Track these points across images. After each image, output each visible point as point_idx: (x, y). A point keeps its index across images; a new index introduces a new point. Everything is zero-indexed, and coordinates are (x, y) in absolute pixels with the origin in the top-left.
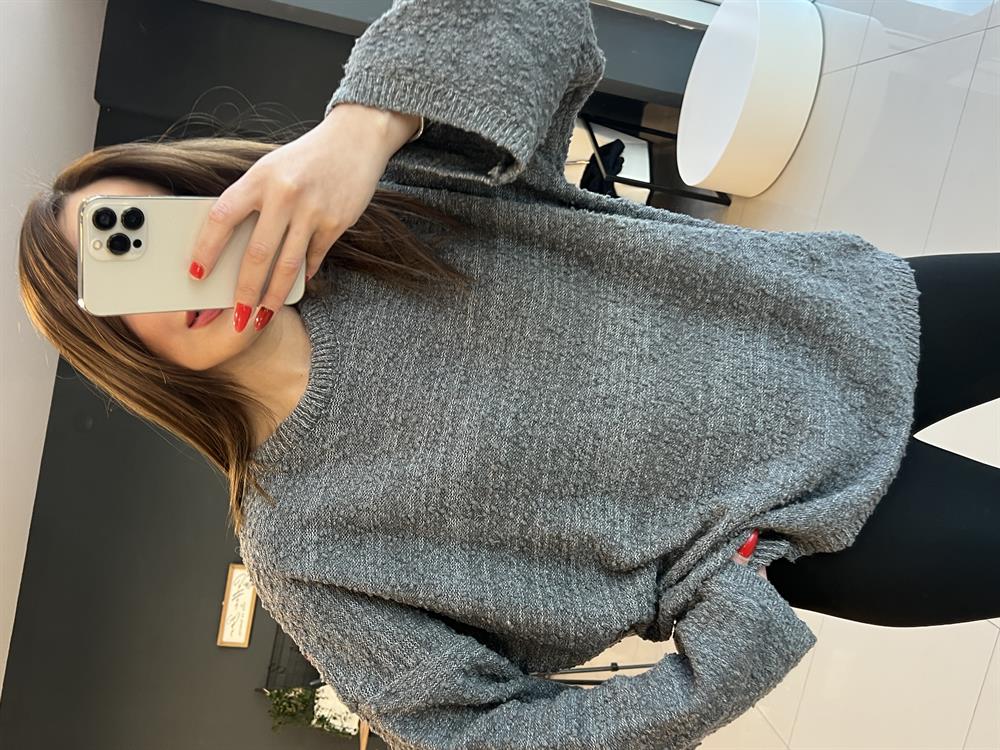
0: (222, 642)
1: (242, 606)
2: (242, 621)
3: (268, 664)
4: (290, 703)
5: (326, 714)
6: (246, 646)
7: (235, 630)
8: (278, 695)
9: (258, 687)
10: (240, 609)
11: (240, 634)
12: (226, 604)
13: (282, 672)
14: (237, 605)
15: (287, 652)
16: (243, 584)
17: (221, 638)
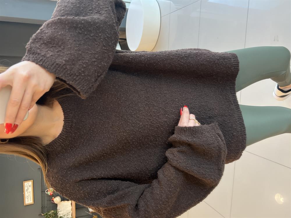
0: (26, 204)
2: (30, 197)
3: (41, 207)
4: (50, 215)
5: (61, 215)
6: (33, 203)
7: (29, 198)
8: (46, 214)
9: (39, 214)
10: (29, 193)
11: (31, 200)
12: (25, 193)
13: (46, 208)
14: (28, 192)
15: (46, 202)
16: (28, 186)
17: (25, 203)
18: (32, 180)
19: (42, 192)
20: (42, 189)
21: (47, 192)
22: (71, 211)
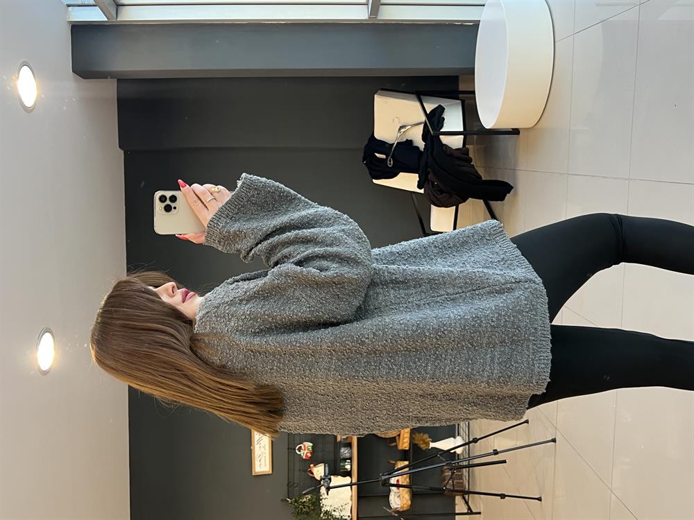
0: (255, 473)
1: (263, 447)
2: (265, 457)
3: (287, 483)
5: (328, 508)
6: (271, 472)
7: (262, 461)
8: (296, 501)
9: (282, 498)
10: (262, 449)
11: (266, 466)
12: (254, 447)
13: (297, 487)
14: (261, 447)
15: (297, 473)
17: (254, 470)
19: (288, 449)
20: (289, 443)
21: (300, 451)
22: (350, 502)
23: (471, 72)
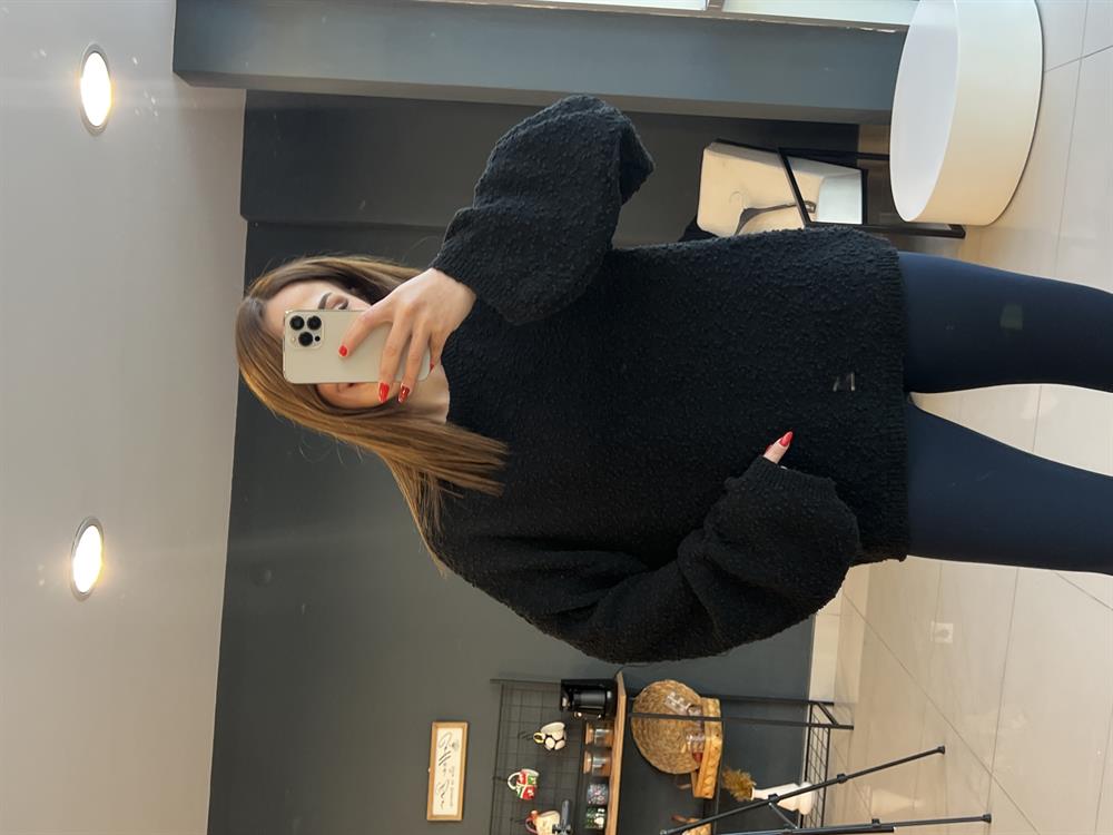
0: (432, 816)
1: (451, 771)
2: (452, 789)
6: (459, 818)
7: (446, 801)
10: (448, 775)
11: (451, 805)
12: (433, 771)
14: (444, 771)
15: (506, 824)
16: (449, 742)
17: (431, 811)
18: (466, 724)
19: (494, 778)
20: (495, 769)
21: (515, 785)
23: (883, 121)
